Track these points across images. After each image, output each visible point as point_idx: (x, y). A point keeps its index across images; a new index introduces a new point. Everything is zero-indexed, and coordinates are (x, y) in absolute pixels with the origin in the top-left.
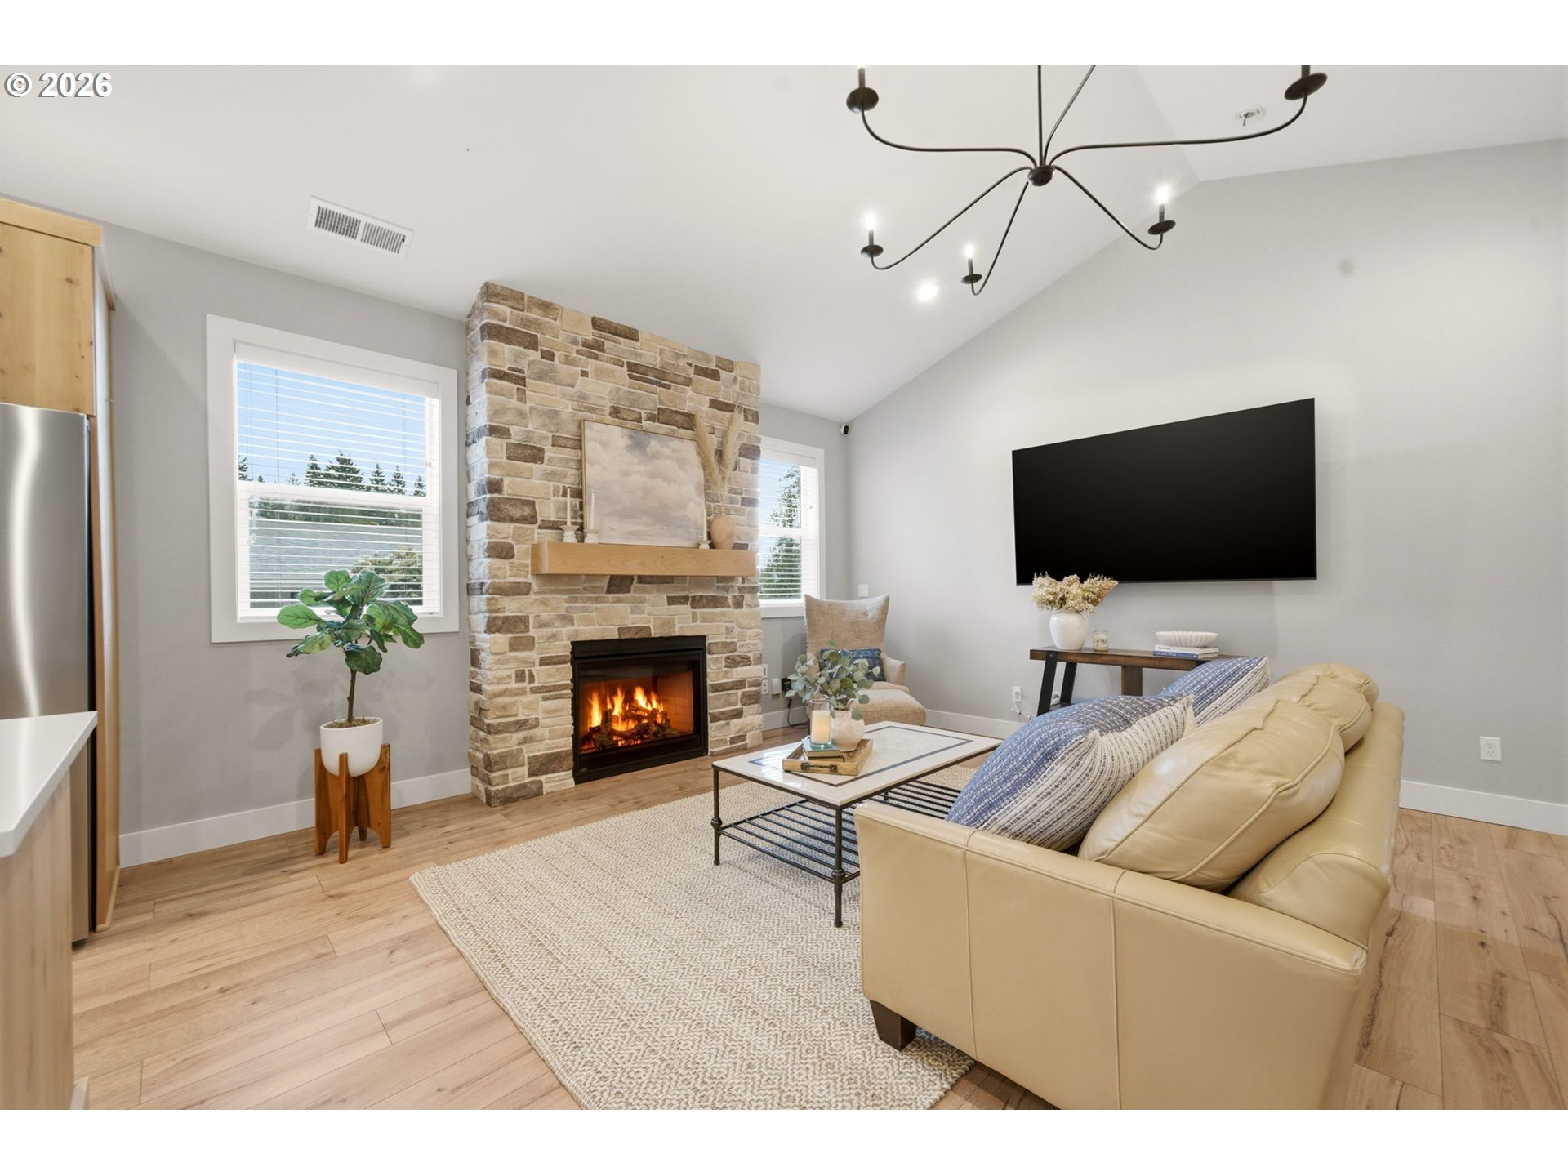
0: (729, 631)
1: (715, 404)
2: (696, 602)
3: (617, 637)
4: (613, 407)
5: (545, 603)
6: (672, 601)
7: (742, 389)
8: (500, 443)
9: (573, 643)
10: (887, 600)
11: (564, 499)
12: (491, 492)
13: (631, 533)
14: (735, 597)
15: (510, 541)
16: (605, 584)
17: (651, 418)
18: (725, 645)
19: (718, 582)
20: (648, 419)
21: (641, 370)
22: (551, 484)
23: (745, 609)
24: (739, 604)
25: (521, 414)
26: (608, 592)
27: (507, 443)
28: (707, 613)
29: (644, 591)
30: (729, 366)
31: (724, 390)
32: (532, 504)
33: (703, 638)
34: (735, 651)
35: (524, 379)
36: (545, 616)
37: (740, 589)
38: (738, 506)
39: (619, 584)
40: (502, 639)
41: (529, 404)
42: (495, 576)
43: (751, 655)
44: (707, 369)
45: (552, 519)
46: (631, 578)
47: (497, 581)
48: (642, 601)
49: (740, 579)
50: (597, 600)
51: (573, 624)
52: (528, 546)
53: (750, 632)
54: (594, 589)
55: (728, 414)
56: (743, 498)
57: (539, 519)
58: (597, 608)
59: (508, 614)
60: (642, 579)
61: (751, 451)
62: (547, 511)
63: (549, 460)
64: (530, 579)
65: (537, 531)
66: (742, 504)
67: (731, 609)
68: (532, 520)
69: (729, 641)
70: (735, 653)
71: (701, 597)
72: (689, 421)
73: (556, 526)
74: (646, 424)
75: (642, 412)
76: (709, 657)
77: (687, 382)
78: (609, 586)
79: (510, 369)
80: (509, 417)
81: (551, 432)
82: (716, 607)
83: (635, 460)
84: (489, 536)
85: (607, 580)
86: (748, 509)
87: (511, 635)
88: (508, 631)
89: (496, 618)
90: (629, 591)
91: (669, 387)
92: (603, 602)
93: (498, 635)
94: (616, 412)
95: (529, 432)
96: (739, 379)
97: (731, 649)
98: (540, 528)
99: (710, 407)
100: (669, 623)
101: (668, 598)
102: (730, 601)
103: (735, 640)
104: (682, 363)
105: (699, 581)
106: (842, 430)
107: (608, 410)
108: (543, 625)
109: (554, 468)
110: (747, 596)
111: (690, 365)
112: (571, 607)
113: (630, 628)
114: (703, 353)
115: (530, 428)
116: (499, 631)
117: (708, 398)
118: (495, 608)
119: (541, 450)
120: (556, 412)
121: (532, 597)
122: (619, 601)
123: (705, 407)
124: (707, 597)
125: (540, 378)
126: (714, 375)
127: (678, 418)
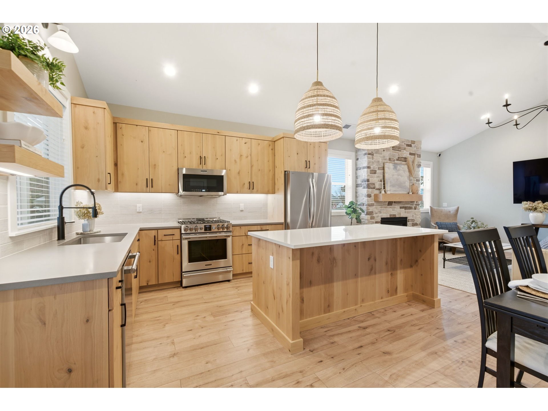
0: (413, 216)
1: (411, 154)
2: (405, 208)
3: (389, 217)
4: (389, 158)
5: (376, 208)
6: (401, 208)
7: (417, 148)
8: (369, 170)
9: (381, 218)
10: (458, 208)
11: (381, 182)
12: (367, 182)
13: (394, 190)
14: (414, 207)
15: (370, 193)
16: (387, 203)
17: (398, 160)
18: (412, 220)
19: (411, 203)
20: (397, 160)
21: (395, 147)
22: (378, 179)
23: (417, 210)
24: (415, 209)
25: (373, 163)
26: (388, 205)
27: (370, 170)
28: (408, 211)
29: (395, 205)
30: (413, 142)
31: (412, 150)
32: (374, 184)
33: (406, 218)
34: (414, 221)
35: (373, 154)
36: (377, 211)
37: (416, 205)
38: (415, 182)
39: (390, 203)
40: (369, 216)
41: (374, 160)
42: (368, 202)
43: (418, 223)
44: (409, 144)
45: (378, 188)
46: (393, 202)
47: (368, 203)
48: (395, 208)
49: (416, 202)
50: (386, 208)
51: (381, 213)
52: (373, 194)
53: (418, 216)
54: (385, 205)
55: (413, 156)
56: (417, 180)
57: (376, 188)
58: (386, 210)
59: (370, 211)
60: (395, 202)
61: (419, 166)
62: (377, 186)
63: (378, 173)
64: (374, 202)
65: (375, 191)
66: (416, 181)
67: (413, 210)
68: (374, 188)
69: (413, 219)
70: (414, 222)
71: (407, 207)
72: (405, 159)
73: (379, 189)
74: (396, 161)
75: (395, 158)
76: (408, 223)
77: (405, 149)
78: (388, 204)
79: (371, 152)
80: (371, 164)
81: (378, 166)
82: (410, 209)
83: (395, 172)
84: (367, 192)
85: (388, 203)
86: (418, 182)
87: (370, 216)
88: (370, 215)
89: (368, 212)
90: (392, 205)
91: (400, 151)
92: (387, 208)
93: (368, 216)
94: (390, 159)
95: (374, 167)
96: (416, 146)
97: (413, 221)
98: (376, 190)
99: (409, 155)
100: (400, 214)
101: (400, 207)
102: (413, 208)
103: (414, 218)
104: (403, 144)
105: (407, 203)
106: (438, 155)
107: (388, 159)
108: (376, 214)
109: (379, 175)
110: (417, 206)
111: (405, 144)
112: (381, 209)
113: (392, 215)
114: (408, 140)
115: (374, 166)
116: (369, 215)
117: (409, 152)
118: (368, 209)
119: (376, 171)
120: (379, 161)
121: (374, 206)
122: (390, 208)
123: (408, 155)
124: (408, 207)
125: (376, 153)
126: (410, 146)
127: (403, 159)
